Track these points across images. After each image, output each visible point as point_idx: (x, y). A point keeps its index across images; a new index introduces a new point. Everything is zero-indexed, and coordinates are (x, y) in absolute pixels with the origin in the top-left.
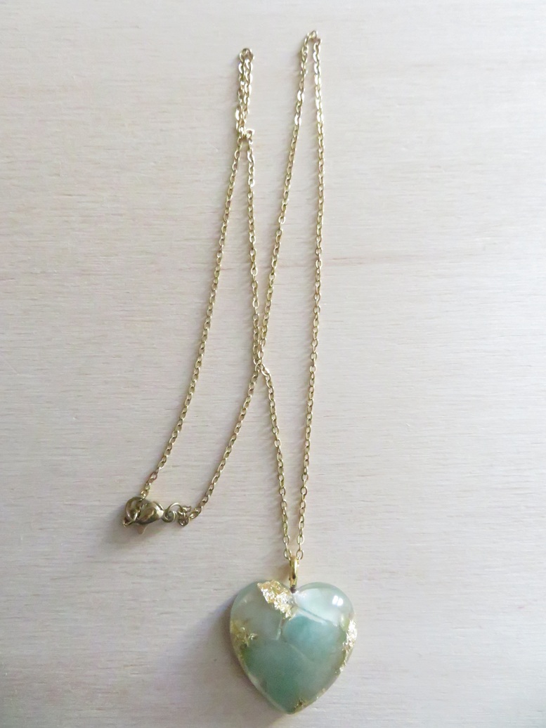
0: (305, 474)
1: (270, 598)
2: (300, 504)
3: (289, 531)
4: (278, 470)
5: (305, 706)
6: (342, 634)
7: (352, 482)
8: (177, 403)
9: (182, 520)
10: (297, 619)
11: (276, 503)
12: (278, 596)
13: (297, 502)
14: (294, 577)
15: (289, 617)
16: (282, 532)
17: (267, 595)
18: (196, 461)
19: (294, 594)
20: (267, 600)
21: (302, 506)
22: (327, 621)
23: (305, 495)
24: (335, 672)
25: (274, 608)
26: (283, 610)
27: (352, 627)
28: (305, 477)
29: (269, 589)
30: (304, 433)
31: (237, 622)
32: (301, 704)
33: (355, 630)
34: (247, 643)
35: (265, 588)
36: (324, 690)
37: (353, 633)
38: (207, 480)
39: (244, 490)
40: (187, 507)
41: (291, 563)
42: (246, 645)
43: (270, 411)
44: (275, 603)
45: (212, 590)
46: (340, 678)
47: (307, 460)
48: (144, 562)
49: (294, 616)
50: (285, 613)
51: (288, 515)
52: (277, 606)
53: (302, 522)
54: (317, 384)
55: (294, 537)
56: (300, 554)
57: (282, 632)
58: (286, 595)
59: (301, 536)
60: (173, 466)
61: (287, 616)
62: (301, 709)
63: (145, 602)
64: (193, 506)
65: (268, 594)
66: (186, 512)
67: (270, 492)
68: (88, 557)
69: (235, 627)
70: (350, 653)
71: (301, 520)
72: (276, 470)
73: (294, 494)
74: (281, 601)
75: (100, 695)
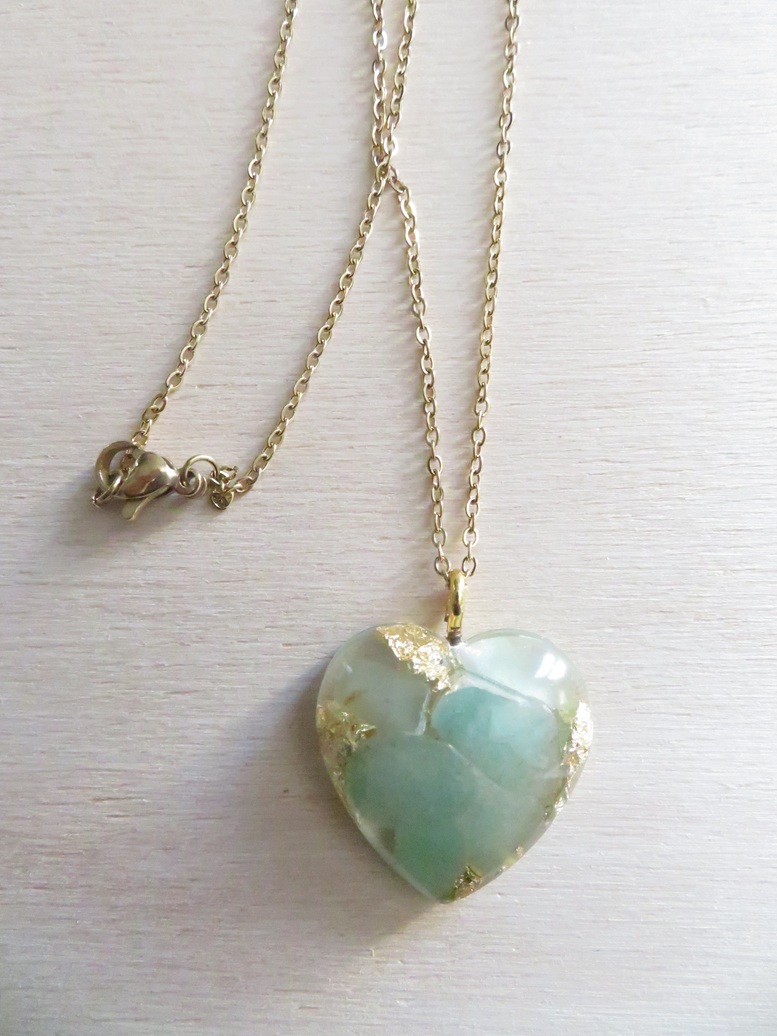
0: (482, 400)
1: (403, 650)
2: (469, 466)
3: (446, 521)
4: (423, 392)
5: (478, 886)
6: (563, 730)
7: (583, 419)
8: (210, 254)
9: (217, 497)
10: (463, 692)
11: (419, 464)
12: (422, 649)
13: (464, 462)
14: (457, 611)
15: (447, 689)
16: (431, 524)
17: (398, 646)
18: (248, 374)
19: (455, 647)
20: (398, 656)
21: (475, 467)
22: (530, 699)
23: (480, 445)
24: (545, 811)
25: (413, 670)
26: (431, 675)
27: (583, 714)
28: (480, 407)
29: (403, 635)
30: (481, 321)
31: (334, 705)
32: (468, 880)
33: (590, 724)
34: (354, 744)
35: (392, 634)
36: (519, 849)
37: (585, 729)
38: (272, 414)
39: (350, 438)
40: (230, 470)
41: (451, 581)
42: (349, 748)
43: (408, 266)
44: (415, 660)
45: (281, 646)
46: (553, 830)
47: (485, 372)
48: (137, 586)
49: (456, 688)
50: (437, 681)
51: (444, 486)
52: (418, 668)
53: (474, 502)
54: (508, 207)
55: (458, 535)
56: (468, 567)
57: (429, 723)
58: (438, 648)
59: (471, 531)
60: (201, 386)
61: (441, 686)
62: (467, 893)
63: (139, 667)
64: (242, 469)
65: (398, 644)
66: (226, 480)
67: (405, 441)
68: (22, 573)
69: (327, 713)
70: (579, 772)
71: (473, 497)
72: (419, 394)
73: (458, 445)
74: (429, 659)
75: (44, 859)
